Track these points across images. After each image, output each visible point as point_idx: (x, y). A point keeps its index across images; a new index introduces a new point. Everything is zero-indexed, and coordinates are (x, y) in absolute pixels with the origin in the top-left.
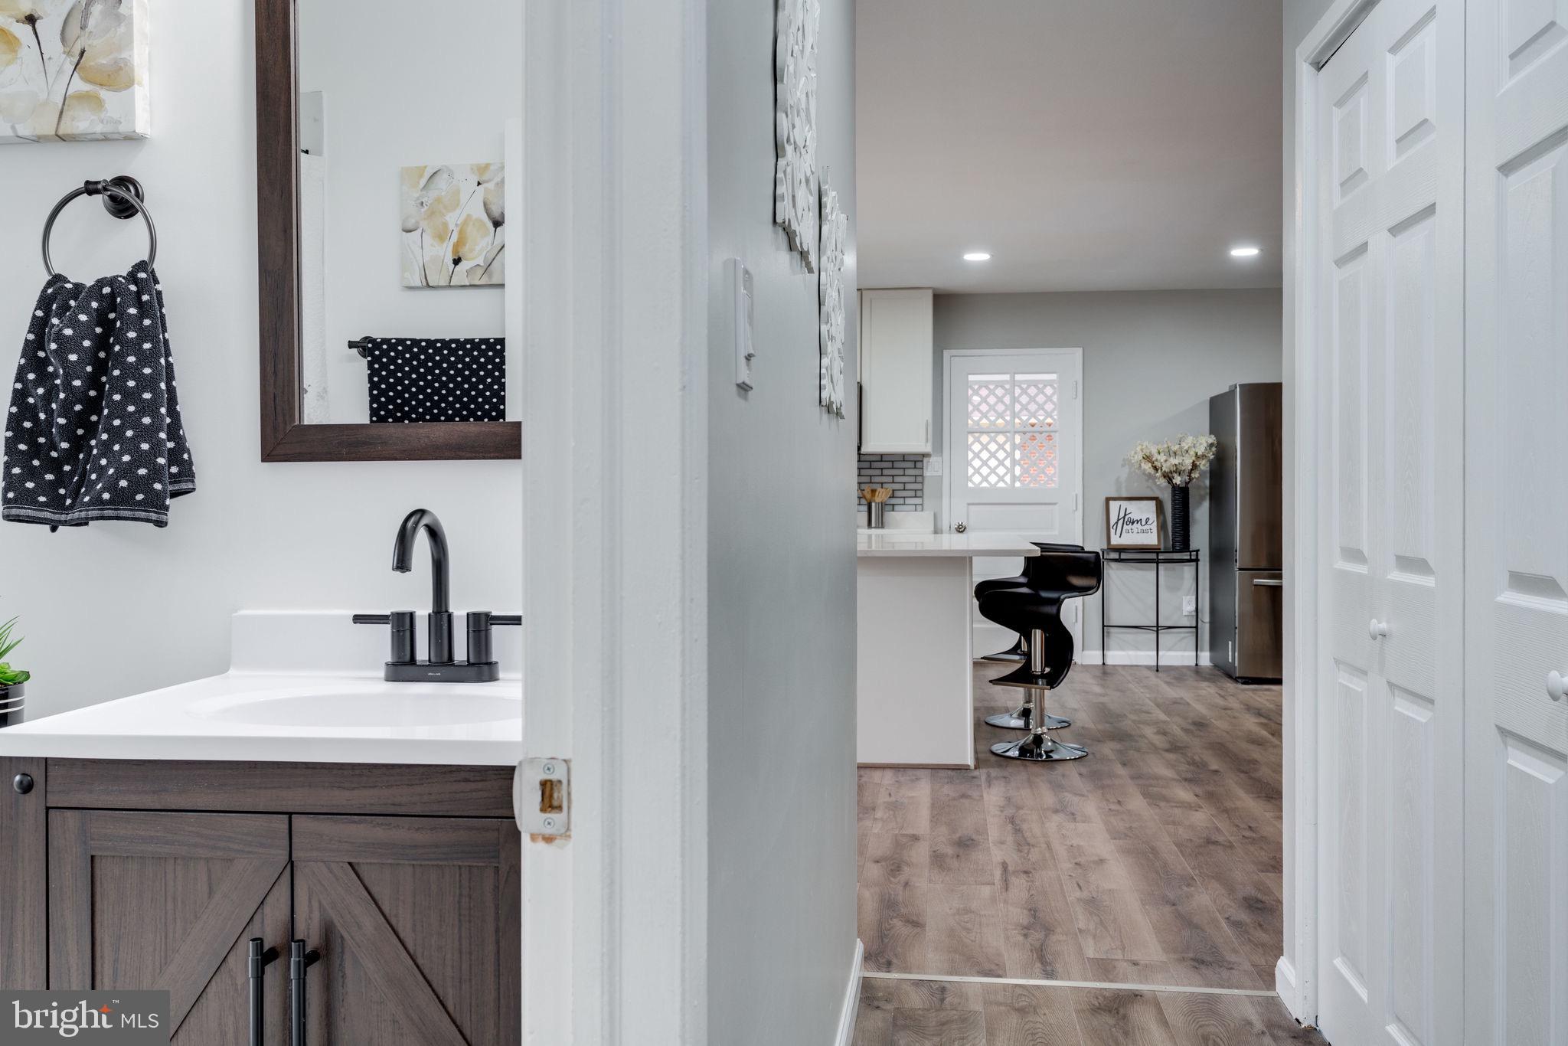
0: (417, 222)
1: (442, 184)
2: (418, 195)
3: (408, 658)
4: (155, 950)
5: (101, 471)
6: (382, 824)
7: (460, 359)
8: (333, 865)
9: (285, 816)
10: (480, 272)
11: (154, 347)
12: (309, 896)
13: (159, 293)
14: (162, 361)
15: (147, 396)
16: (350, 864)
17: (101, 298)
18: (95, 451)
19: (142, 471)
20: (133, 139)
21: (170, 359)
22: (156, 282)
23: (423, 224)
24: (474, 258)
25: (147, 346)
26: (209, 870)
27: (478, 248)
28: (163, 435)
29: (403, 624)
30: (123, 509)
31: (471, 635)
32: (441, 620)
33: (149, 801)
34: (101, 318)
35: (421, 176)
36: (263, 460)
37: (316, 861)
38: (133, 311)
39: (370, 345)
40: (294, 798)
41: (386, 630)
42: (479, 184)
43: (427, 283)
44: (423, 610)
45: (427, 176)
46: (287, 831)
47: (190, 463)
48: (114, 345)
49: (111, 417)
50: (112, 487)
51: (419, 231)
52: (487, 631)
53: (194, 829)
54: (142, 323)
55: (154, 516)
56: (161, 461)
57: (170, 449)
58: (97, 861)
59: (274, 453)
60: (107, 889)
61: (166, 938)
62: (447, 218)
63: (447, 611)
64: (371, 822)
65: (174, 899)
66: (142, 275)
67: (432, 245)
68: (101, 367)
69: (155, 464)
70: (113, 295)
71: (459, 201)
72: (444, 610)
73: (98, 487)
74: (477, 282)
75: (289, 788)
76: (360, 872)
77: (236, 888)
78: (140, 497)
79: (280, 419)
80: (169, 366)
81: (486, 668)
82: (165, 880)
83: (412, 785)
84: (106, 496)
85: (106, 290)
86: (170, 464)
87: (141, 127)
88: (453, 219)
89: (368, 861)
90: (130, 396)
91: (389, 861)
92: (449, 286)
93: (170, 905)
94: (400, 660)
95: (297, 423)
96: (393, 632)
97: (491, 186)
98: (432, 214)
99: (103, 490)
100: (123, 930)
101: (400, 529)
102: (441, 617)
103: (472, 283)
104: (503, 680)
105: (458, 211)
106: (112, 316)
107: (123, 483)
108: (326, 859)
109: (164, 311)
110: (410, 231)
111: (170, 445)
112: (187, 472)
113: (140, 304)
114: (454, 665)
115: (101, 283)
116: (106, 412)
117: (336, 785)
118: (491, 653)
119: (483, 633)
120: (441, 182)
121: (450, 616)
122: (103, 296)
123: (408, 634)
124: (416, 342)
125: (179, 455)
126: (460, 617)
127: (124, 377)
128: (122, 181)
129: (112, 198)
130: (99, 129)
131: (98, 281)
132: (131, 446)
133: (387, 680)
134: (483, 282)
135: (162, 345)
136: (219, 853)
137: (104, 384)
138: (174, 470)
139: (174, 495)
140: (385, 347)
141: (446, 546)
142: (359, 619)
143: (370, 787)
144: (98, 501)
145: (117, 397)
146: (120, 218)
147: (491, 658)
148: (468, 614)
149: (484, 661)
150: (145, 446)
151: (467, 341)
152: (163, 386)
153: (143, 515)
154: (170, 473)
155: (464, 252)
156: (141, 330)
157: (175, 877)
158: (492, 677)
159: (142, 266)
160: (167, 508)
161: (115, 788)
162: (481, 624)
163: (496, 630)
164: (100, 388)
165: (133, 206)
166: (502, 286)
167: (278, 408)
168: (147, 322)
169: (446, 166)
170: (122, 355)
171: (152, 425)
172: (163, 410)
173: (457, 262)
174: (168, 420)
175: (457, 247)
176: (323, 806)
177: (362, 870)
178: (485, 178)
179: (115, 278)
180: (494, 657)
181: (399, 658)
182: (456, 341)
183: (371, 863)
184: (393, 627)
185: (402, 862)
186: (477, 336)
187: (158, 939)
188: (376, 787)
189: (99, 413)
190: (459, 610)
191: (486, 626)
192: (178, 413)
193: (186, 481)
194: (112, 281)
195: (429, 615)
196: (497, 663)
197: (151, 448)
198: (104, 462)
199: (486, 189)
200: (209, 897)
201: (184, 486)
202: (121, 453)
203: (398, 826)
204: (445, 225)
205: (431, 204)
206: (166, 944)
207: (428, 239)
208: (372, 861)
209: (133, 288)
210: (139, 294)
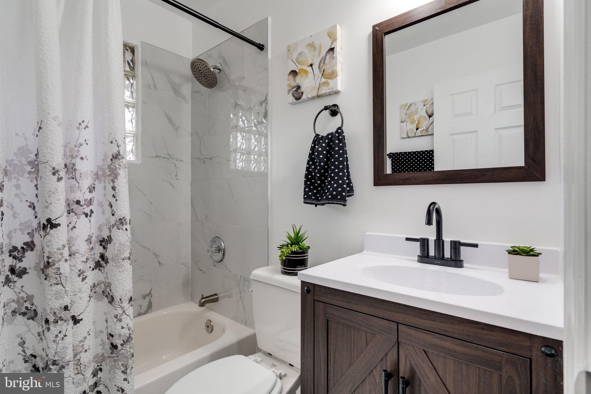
0: (405, 119)
1: (413, 108)
2: (405, 111)
3: (426, 255)
4: (347, 358)
5: (329, 189)
6: (439, 338)
7: (418, 157)
8: (416, 349)
9: (396, 323)
10: (424, 131)
11: (343, 152)
12: (405, 358)
13: (344, 136)
14: (345, 156)
15: (341, 166)
16: (424, 350)
17: (328, 139)
18: (327, 184)
19: (340, 189)
20: (337, 93)
21: (347, 155)
22: (343, 133)
23: (407, 120)
24: (423, 127)
25: (341, 152)
26: (366, 336)
27: (424, 124)
28: (345, 178)
29: (424, 243)
30: (335, 201)
31: (452, 249)
32: (440, 242)
33: (345, 305)
34: (328, 145)
35: (406, 106)
36: (374, 185)
37: (409, 345)
38: (337, 142)
39: (392, 155)
40: (400, 317)
41: (418, 244)
42: (424, 105)
43: (408, 136)
44: (432, 237)
45: (408, 106)
46: (396, 329)
47: (352, 187)
48: (332, 152)
49: (331, 173)
50: (331, 194)
51: (406, 122)
52: (459, 248)
53: (361, 319)
54: (339, 145)
55: (343, 203)
56: (345, 186)
57: (347, 182)
58: (329, 321)
59: (378, 183)
60: (332, 331)
61: (351, 355)
62: (414, 117)
63: (442, 239)
64: (434, 335)
65: (354, 342)
66: (340, 131)
67: (410, 125)
68: (329, 159)
69: (343, 187)
70: (332, 138)
71: (418, 111)
72: (441, 239)
73: (328, 194)
74: (424, 134)
75: (397, 312)
76: (428, 355)
77: (376, 346)
78: (339, 197)
79: (380, 172)
80: (347, 157)
81: (459, 262)
82: (351, 334)
83: (453, 324)
84: (330, 197)
85: (330, 136)
86: (347, 187)
87: (339, 88)
88: (416, 117)
89: (432, 351)
90: (337, 167)
91: (442, 355)
92: (415, 137)
93: (352, 344)
94: (423, 256)
95: (385, 173)
96: (420, 245)
97: (428, 106)
98: (410, 116)
99: (329, 195)
100: (337, 347)
101: (428, 209)
102: (439, 241)
103: (422, 135)
104: (466, 267)
105: (417, 115)
106: (331, 144)
107: (334, 193)
108: (413, 345)
109: (345, 141)
110: (403, 122)
111: (347, 181)
112: (351, 190)
113: (339, 140)
114: (444, 260)
115: (328, 135)
116: (330, 172)
117: (418, 316)
118: (460, 257)
119: (457, 249)
120: (413, 107)
121: (443, 241)
122: (329, 138)
123: (426, 246)
124: (405, 153)
125: (349, 184)
126: (448, 241)
127: (335, 161)
128: (335, 105)
129: (331, 110)
130: (328, 91)
131: (328, 134)
132: (336, 182)
133: (418, 262)
134: (426, 134)
135: (345, 151)
136: (370, 331)
137: (329, 164)
138: (348, 189)
139: (348, 196)
140: (396, 155)
141: (442, 215)
142: (407, 239)
143: (433, 320)
144: (327, 198)
145: (333, 167)
146: (333, 116)
147: (460, 258)
148: (451, 241)
149: (458, 260)
150: (340, 182)
151: (421, 151)
152: (345, 163)
153: (340, 202)
154: (347, 190)
155: (420, 126)
156: (339, 147)
157: (354, 335)
158: (461, 266)
159: (340, 128)
160: (346, 200)
161: (334, 298)
162: (456, 246)
163: (462, 248)
164: (328, 165)
165: (337, 111)
166: (433, 134)
167: (379, 169)
168: (341, 145)
169: (414, 102)
170: (334, 155)
171: (342, 175)
172: (345, 171)
173: (417, 129)
174: (347, 174)
175: (417, 125)
176: (411, 323)
177: (430, 355)
178: (426, 103)
179: (332, 133)
180: (462, 258)
181: (423, 255)
182: (418, 152)
183: (433, 353)
184: (420, 243)
185: (448, 357)
186: (424, 150)
187: (348, 355)
188: (436, 321)
189: (328, 173)
190: (447, 238)
191: (459, 247)
192: (349, 172)
193: (351, 192)
194: (331, 134)
195: (435, 240)
196: (463, 260)
197: (342, 182)
198: (329, 187)
199: (426, 107)
200: (366, 346)
201: (351, 194)
202: (334, 184)
203: (447, 340)
204: (414, 119)
205: (409, 114)
206: (351, 357)
207: (408, 123)
208: (434, 352)
209: (337, 135)
210: (339, 136)
